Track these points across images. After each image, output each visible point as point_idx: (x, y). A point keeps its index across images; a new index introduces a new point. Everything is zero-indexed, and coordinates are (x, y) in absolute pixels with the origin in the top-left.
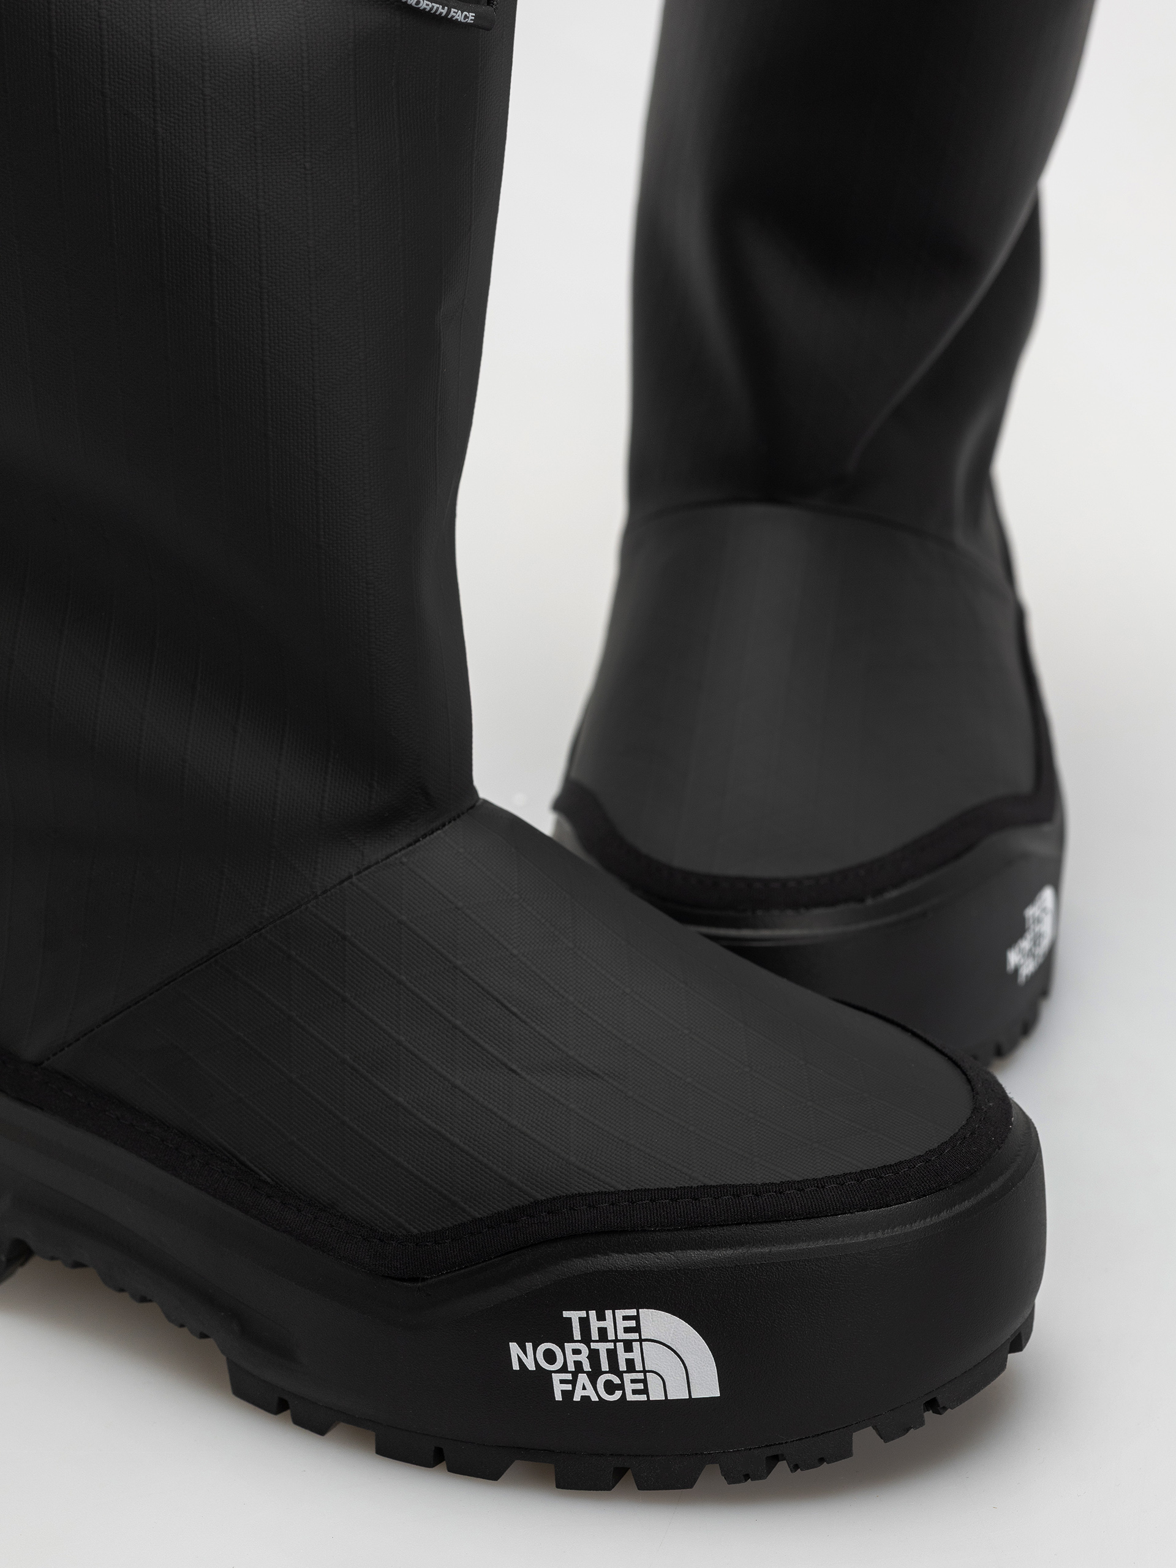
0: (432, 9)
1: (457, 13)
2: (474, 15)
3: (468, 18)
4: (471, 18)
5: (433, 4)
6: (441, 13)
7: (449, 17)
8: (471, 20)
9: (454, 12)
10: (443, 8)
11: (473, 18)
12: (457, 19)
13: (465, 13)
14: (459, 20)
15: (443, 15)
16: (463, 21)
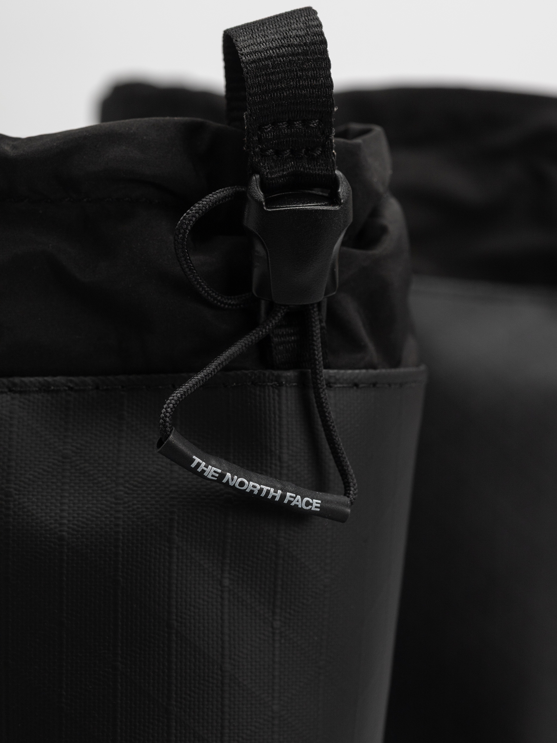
0: (261, 490)
1: (295, 498)
2: (320, 502)
3: (312, 504)
4: (315, 505)
5: (262, 486)
6: (274, 497)
7: (286, 501)
8: (316, 507)
9: (291, 497)
10: (275, 492)
11: (319, 505)
12: (296, 506)
13: (306, 499)
14: (300, 506)
15: (277, 499)
16: (305, 507)
